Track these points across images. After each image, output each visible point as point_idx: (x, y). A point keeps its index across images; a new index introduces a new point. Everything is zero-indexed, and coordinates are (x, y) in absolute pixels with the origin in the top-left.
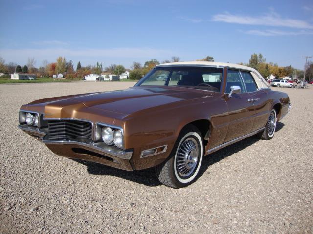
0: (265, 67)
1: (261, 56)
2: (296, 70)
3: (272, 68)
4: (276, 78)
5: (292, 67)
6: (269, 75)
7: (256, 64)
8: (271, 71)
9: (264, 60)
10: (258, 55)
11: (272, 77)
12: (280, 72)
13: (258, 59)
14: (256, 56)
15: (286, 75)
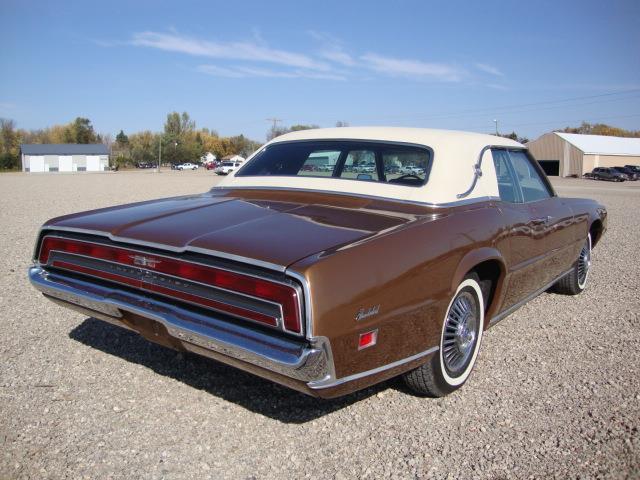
0: (195, 138)
1: (186, 116)
2: (253, 142)
3: (209, 141)
4: (218, 160)
5: (245, 136)
6: (204, 153)
7: (178, 133)
8: (208, 144)
9: (193, 126)
10: (181, 115)
11: (210, 158)
12: (225, 147)
13: (182, 122)
14: (176, 116)
15: (235, 153)
